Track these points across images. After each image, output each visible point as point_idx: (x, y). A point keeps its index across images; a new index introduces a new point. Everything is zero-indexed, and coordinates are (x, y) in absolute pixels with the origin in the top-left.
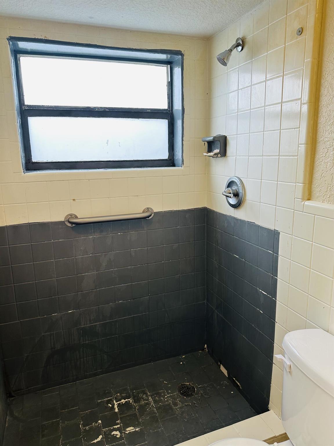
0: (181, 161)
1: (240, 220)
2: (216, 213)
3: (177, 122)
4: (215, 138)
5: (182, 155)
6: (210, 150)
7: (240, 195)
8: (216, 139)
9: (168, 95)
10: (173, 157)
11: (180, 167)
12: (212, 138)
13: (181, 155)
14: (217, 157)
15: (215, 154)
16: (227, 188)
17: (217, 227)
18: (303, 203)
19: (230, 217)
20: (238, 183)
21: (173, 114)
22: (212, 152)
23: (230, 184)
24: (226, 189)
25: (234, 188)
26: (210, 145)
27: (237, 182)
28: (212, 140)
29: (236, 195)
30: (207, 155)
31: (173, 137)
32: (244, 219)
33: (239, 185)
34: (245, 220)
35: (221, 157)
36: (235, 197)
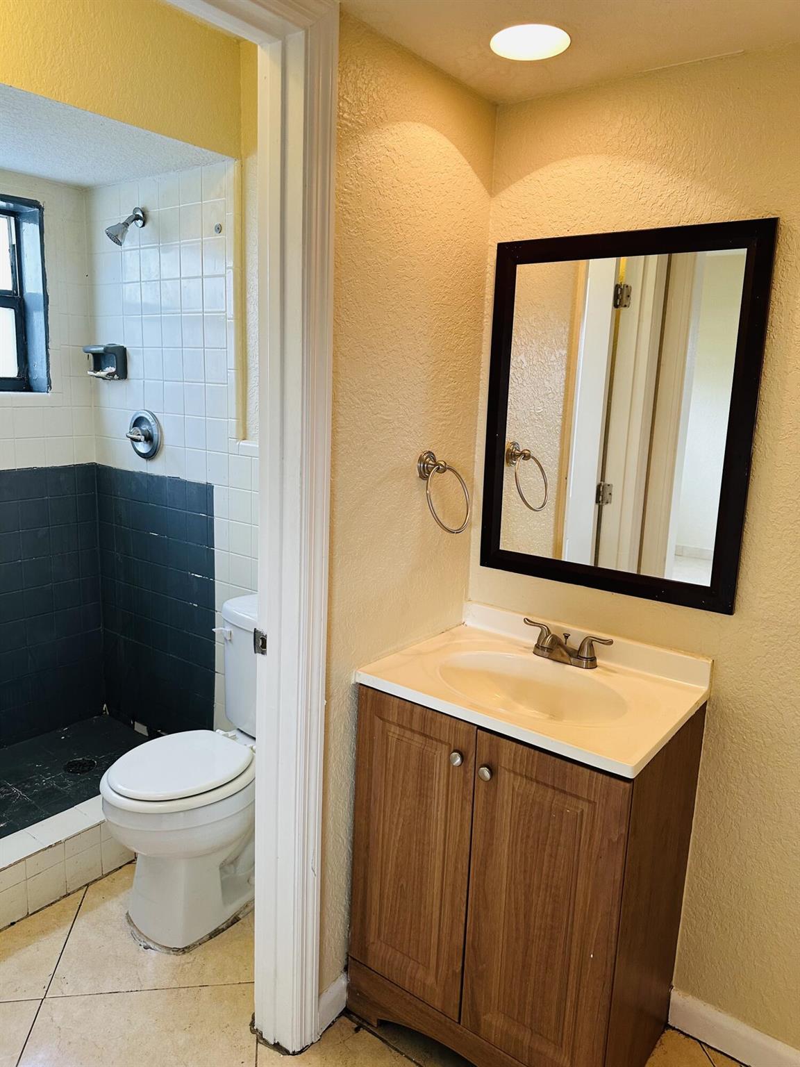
0: (46, 382)
1: (158, 477)
2: (116, 470)
3: (33, 316)
4: (106, 349)
5: (48, 372)
6: (98, 367)
7: (155, 439)
8: (109, 351)
9: (12, 266)
10: (28, 376)
11: (44, 392)
12: (103, 348)
13: (46, 372)
14: (113, 379)
15: (109, 374)
16: (133, 427)
17: (119, 493)
18: (238, 444)
19: (141, 474)
20: (150, 421)
21: (24, 301)
22: (102, 371)
23: (138, 422)
24: (130, 429)
25: (145, 427)
26: (99, 360)
27: (148, 418)
28: (103, 352)
29: (149, 438)
30: (95, 374)
31: (26, 340)
32: (162, 475)
33: (152, 424)
34: (164, 475)
35: (119, 379)
36: (147, 441)
